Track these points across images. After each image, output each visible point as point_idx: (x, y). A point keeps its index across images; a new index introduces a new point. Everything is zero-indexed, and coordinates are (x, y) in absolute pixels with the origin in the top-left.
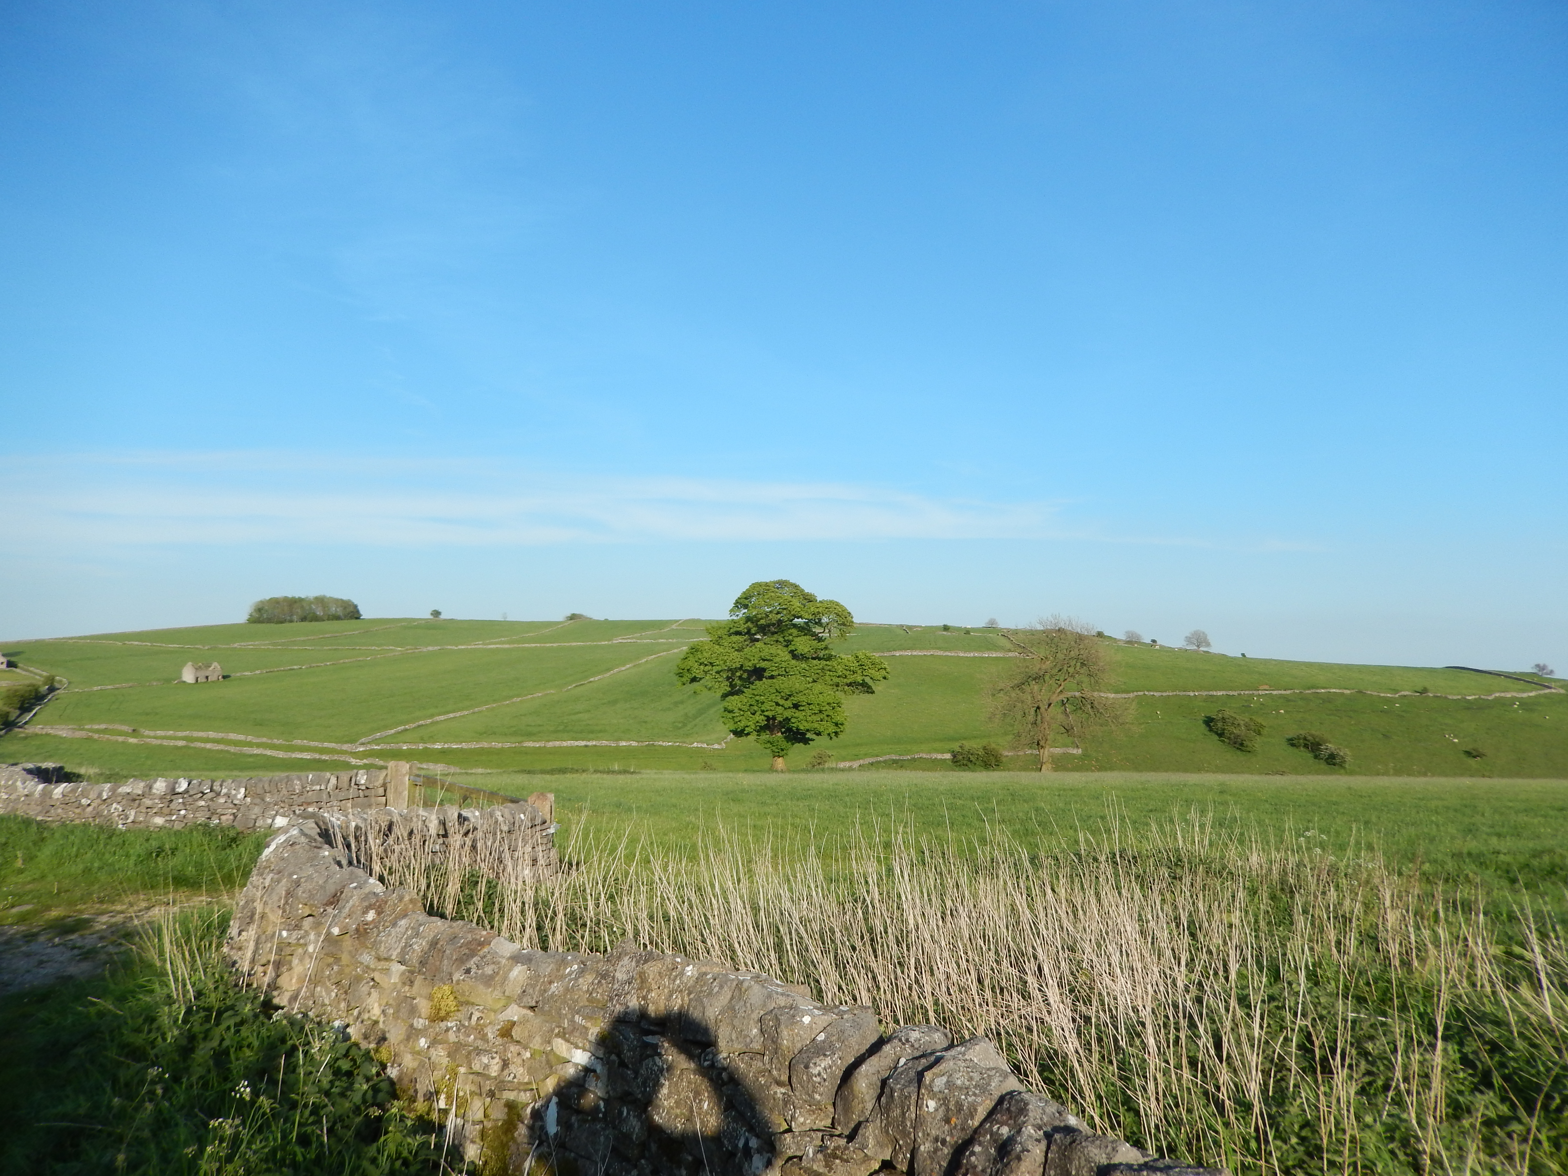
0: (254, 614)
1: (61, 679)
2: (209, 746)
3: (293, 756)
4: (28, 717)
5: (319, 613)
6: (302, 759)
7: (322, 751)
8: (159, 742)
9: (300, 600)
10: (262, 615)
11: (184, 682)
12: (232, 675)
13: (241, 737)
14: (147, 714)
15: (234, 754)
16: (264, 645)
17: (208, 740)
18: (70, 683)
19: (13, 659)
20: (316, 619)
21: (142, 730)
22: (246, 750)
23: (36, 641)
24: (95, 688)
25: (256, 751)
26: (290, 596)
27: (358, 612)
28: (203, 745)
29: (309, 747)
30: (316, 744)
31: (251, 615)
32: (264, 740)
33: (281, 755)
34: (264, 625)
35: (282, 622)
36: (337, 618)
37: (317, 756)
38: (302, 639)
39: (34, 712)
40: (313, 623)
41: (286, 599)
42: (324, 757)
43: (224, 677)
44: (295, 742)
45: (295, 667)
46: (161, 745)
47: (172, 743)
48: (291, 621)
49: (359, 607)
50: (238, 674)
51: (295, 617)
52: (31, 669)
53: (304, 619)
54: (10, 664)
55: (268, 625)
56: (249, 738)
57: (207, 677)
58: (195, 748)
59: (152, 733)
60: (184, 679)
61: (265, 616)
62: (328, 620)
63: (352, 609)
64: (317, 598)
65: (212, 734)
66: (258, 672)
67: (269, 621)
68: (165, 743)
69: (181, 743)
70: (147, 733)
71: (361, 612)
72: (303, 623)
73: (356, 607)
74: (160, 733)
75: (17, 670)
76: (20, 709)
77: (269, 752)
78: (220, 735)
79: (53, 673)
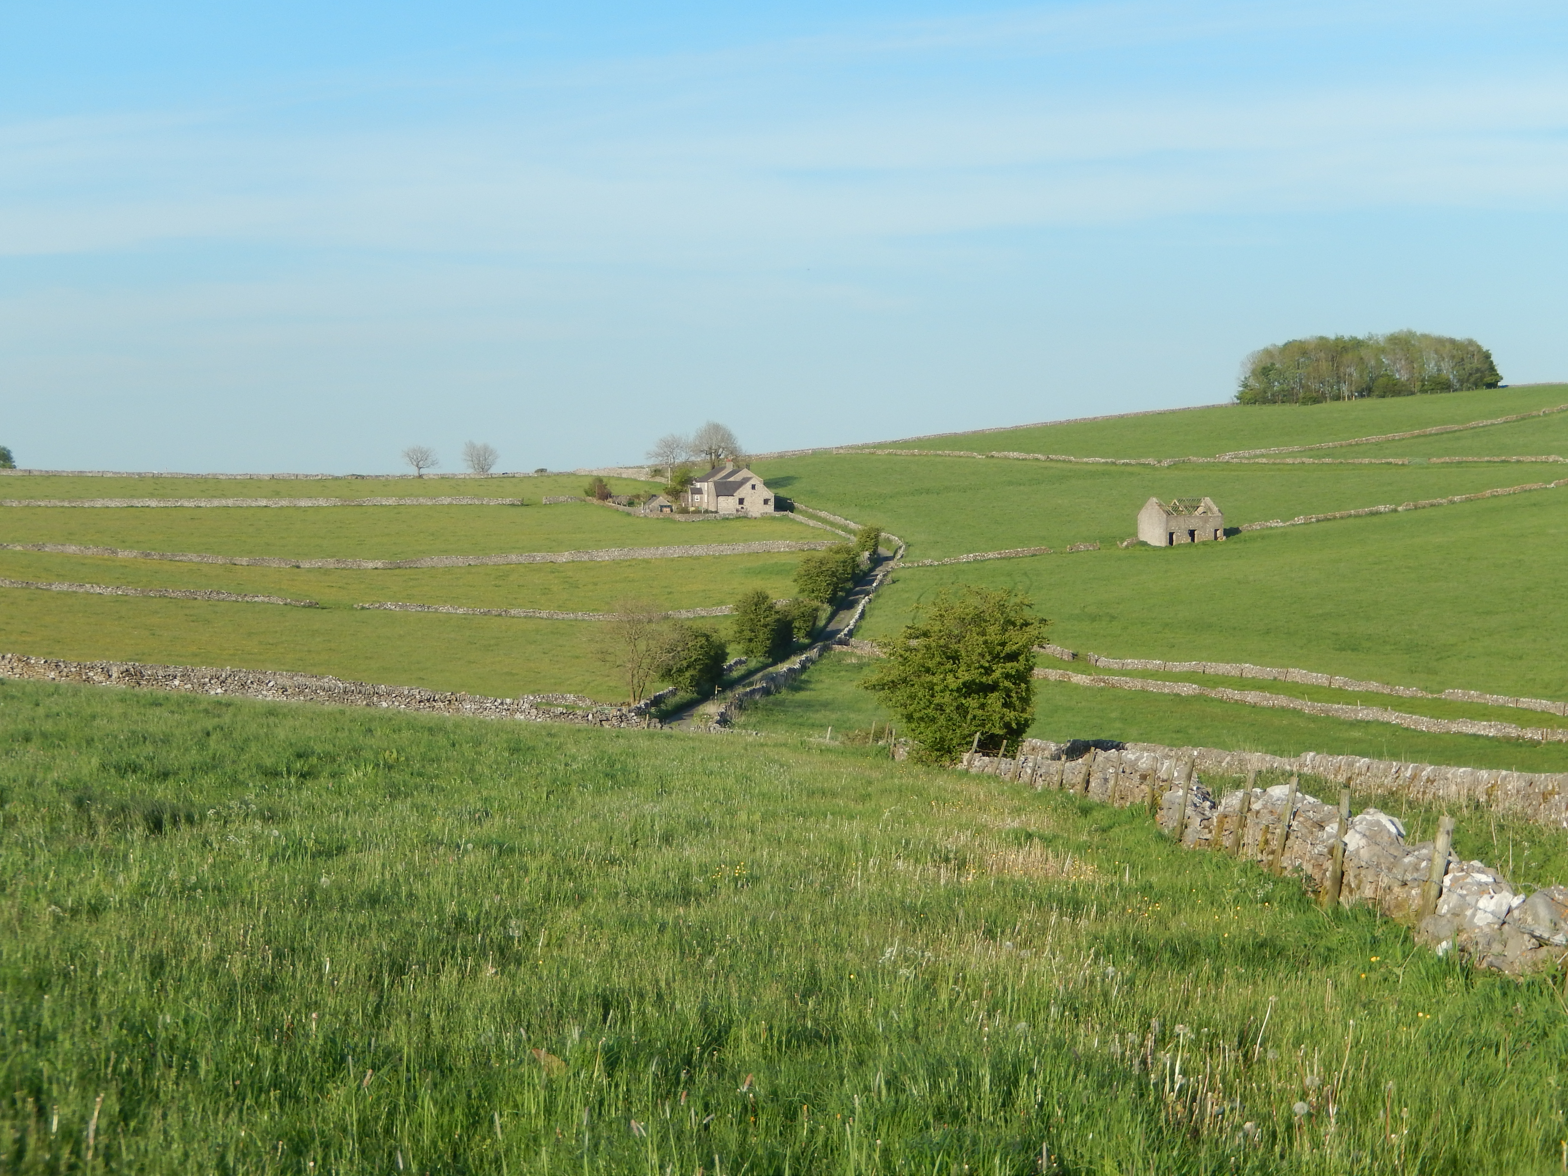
0: (1252, 382)
1: (892, 537)
2: (1251, 697)
3: (1454, 728)
4: (849, 619)
5: (1402, 376)
6: (1476, 736)
7: (1522, 717)
8: (1138, 684)
9: (1357, 344)
10: (1270, 384)
11: (1144, 544)
12: (1244, 526)
13: (1319, 678)
14: (1093, 618)
15: (1313, 719)
16: (1291, 454)
17: (1243, 683)
18: (908, 545)
19: (783, 493)
20: (1394, 390)
21: (1093, 655)
22: (1340, 710)
23: (815, 453)
24: (964, 558)
25: (1364, 713)
26: (1332, 336)
27: (1492, 369)
28: (1237, 695)
29: (1485, 706)
30: (1502, 699)
31: (1245, 386)
32: (1374, 686)
33: (1424, 724)
34: (1278, 408)
35: (1316, 401)
36: (1445, 387)
37: (1513, 731)
38: (1374, 438)
39: (860, 608)
40: (1389, 401)
41: (1322, 342)
42: (1529, 734)
43: (1230, 532)
44: (1448, 694)
45: (1382, 508)
46: (1144, 690)
47: (1169, 688)
48: (1338, 398)
49: (1495, 359)
50: (1256, 526)
51: (1345, 388)
52: (823, 514)
53: (1365, 391)
54: (782, 505)
55: (1288, 408)
56: (1338, 681)
57: (1192, 533)
58: (1221, 701)
59: (1115, 664)
60: (1142, 537)
61: (1277, 386)
62: (1423, 391)
63: (1476, 363)
64: (1394, 340)
65: (1250, 670)
66: (1300, 520)
67: (1287, 397)
68: (1153, 686)
69: (1187, 689)
70: (1103, 662)
71: (1500, 371)
72: (1367, 402)
73: (1487, 356)
74: (1132, 663)
75: (799, 517)
76: (830, 601)
77: (1393, 717)
78: (1269, 672)
79: (873, 521)
